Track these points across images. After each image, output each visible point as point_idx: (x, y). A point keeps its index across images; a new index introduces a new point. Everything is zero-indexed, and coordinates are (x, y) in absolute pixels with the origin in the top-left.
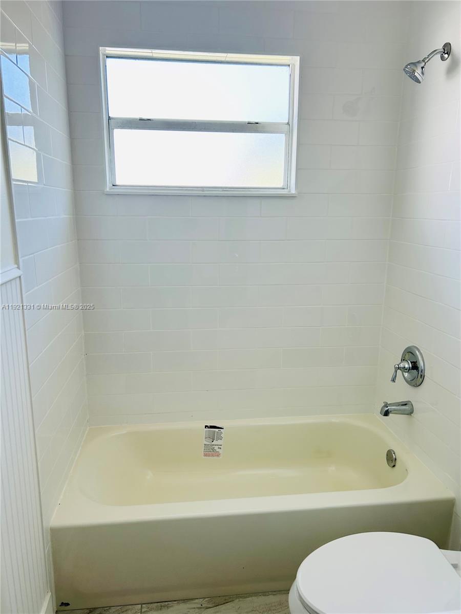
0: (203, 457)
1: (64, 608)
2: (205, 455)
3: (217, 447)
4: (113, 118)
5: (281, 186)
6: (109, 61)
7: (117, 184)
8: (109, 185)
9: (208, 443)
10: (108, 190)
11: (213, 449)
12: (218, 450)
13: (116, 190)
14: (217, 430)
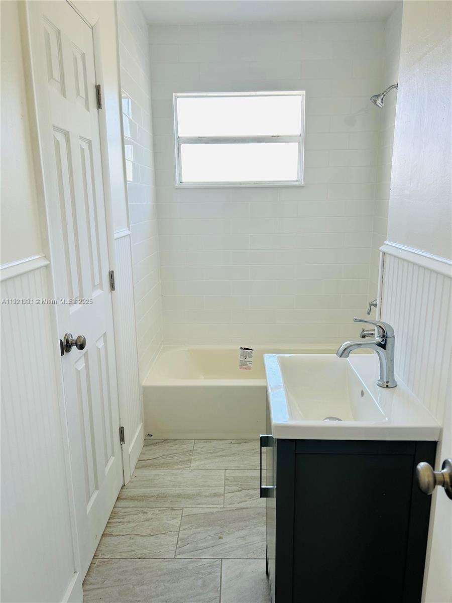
0: (239, 369)
1: (149, 437)
2: (241, 368)
3: (249, 363)
4: (181, 138)
5: (295, 179)
6: (178, 99)
7: (183, 181)
8: (178, 182)
9: (242, 360)
10: (177, 185)
11: (246, 364)
12: (249, 365)
13: (182, 185)
14: (248, 351)
